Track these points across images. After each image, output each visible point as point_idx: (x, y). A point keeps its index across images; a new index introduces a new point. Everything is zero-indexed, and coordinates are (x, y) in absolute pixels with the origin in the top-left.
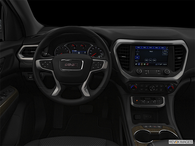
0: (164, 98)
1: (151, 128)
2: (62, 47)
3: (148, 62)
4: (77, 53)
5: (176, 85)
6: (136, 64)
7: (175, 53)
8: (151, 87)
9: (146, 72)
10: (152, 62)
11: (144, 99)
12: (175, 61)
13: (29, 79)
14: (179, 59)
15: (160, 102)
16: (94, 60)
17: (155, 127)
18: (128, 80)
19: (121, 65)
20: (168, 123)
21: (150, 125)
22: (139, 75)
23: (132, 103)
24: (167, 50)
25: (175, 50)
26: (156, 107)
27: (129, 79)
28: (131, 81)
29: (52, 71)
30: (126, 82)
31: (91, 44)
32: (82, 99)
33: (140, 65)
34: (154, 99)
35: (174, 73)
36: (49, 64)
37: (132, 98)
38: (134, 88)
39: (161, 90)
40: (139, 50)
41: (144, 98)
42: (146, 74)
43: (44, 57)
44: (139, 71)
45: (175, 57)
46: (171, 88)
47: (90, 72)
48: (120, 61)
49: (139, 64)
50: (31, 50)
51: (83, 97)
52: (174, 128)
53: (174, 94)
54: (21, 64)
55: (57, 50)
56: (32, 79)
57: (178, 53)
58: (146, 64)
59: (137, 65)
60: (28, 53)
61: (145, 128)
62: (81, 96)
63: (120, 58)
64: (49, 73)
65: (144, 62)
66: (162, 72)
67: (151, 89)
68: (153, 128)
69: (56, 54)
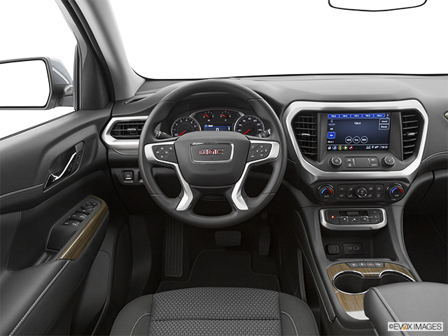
0: (383, 211)
1: (363, 267)
2: (185, 119)
3: (353, 143)
4: (213, 129)
5: (408, 185)
6: (329, 148)
7: (404, 125)
8: (360, 191)
9: (350, 162)
10: (360, 143)
11: (345, 214)
12: (404, 139)
13: (125, 182)
14: (412, 137)
15: (376, 219)
16: (252, 142)
17: (370, 264)
18: (316, 179)
19: (302, 150)
20: (394, 258)
21: (362, 262)
22: (335, 168)
23: (324, 223)
24: (388, 120)
25: (404, 119)
26: (369, 229)
27: (318, 177)
28: (322, 181)
29: (176, 165)
30: (312, 182)
31: (240, 113)
32: (234, 215)
33: (337, 150)
34: (365, 213)
35: (403, 163)
36: (170, 151)
37: (322, 212)
38: (327, 192)
39: (379, 196)
40: (335, 121)
41: (346, 212)
42: (350, 165)
43: (157, 138)
44: (337, 161)
45: (403, 133)
46: (398, 191)
47: (247, 165)
48: (299, 144)
49: (335, 148)
50: (126, 127)
51: (236, 210)
52: (407, 267)
53: (402, 202)
54: (110, 153)
55: (175, 125)
56: (132, 182)
57: (409, 125)
58: (349, 147)
59: (332, 150)
60: (122, 132)
61: (354, 268)
62: (232, 210)
63: (297, 138)
64: (170, 168)
65: (344, 143)
66: (380, 161)
67: (360, 194)
68: (367, 267)
69: (175, 132)
